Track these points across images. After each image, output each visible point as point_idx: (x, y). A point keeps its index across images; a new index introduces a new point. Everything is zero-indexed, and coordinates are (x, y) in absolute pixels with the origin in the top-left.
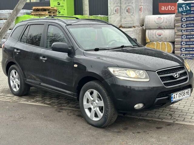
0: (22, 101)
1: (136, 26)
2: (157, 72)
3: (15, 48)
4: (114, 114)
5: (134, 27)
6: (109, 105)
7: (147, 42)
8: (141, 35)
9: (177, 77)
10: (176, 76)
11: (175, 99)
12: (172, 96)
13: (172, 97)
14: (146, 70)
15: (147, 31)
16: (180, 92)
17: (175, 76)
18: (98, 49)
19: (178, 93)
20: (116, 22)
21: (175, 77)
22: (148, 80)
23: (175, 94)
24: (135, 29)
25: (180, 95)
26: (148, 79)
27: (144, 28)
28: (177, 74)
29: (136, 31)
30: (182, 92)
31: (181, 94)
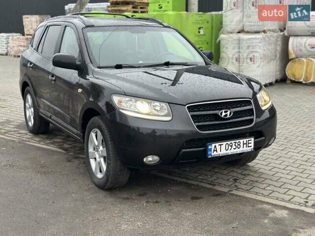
0: (33, 141)
1: (270, 30)
2: (188, 107)
3: (29, 61)
4: (121, 170)
5: (264, 32)
6: (111, 155)
7: (290, 58)
8: (280, 45)
9: (228, 116)
10: (226, 115)
11: (217, 153)
12: (210, 147)
13: (211, 149)
14: (168, 103)
15: (291, 40)
16: (229, 143)
17: (224, 114)
18: (121, 65)
19: (224, 143)
20: (233, 23)
21: (222, 116)
22: (169, 118)
23: (217, 145)
24: (266, 36)
25: (230, 147)
26: (170, 116)
27: (286, 34)
28: (229, 111)
29: (269, 38)
30: (233, 142)
31: (232, 146)
